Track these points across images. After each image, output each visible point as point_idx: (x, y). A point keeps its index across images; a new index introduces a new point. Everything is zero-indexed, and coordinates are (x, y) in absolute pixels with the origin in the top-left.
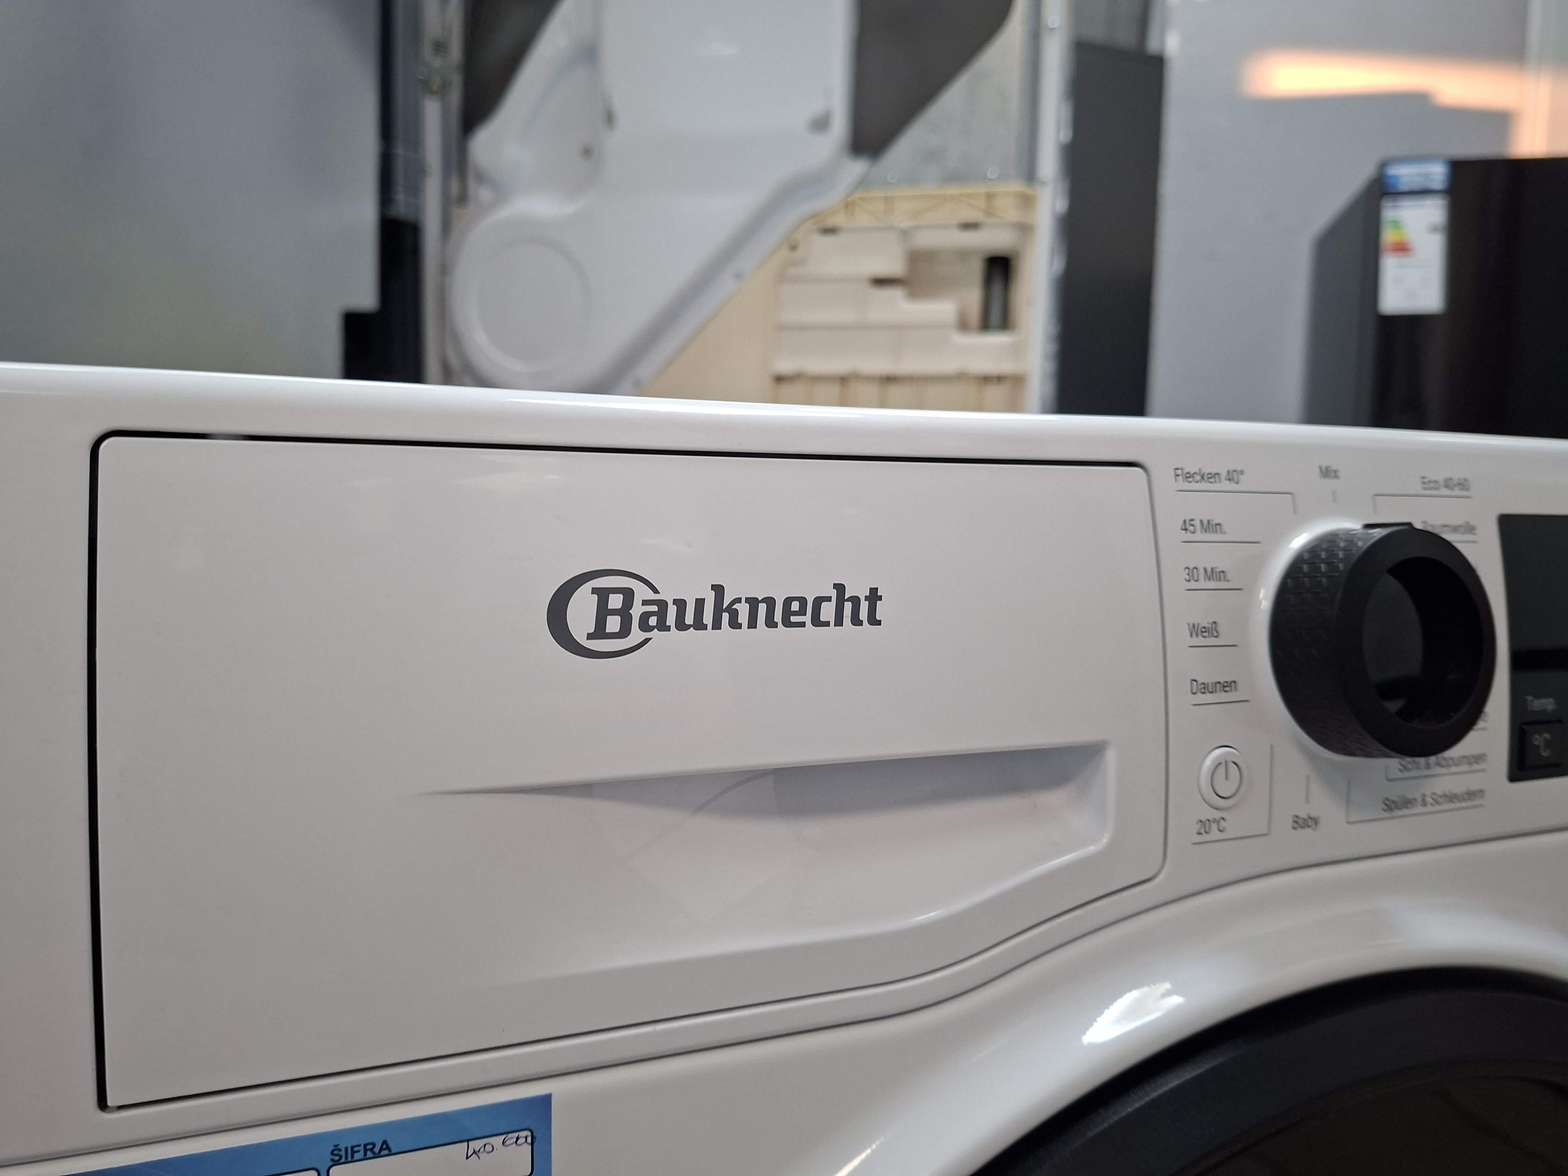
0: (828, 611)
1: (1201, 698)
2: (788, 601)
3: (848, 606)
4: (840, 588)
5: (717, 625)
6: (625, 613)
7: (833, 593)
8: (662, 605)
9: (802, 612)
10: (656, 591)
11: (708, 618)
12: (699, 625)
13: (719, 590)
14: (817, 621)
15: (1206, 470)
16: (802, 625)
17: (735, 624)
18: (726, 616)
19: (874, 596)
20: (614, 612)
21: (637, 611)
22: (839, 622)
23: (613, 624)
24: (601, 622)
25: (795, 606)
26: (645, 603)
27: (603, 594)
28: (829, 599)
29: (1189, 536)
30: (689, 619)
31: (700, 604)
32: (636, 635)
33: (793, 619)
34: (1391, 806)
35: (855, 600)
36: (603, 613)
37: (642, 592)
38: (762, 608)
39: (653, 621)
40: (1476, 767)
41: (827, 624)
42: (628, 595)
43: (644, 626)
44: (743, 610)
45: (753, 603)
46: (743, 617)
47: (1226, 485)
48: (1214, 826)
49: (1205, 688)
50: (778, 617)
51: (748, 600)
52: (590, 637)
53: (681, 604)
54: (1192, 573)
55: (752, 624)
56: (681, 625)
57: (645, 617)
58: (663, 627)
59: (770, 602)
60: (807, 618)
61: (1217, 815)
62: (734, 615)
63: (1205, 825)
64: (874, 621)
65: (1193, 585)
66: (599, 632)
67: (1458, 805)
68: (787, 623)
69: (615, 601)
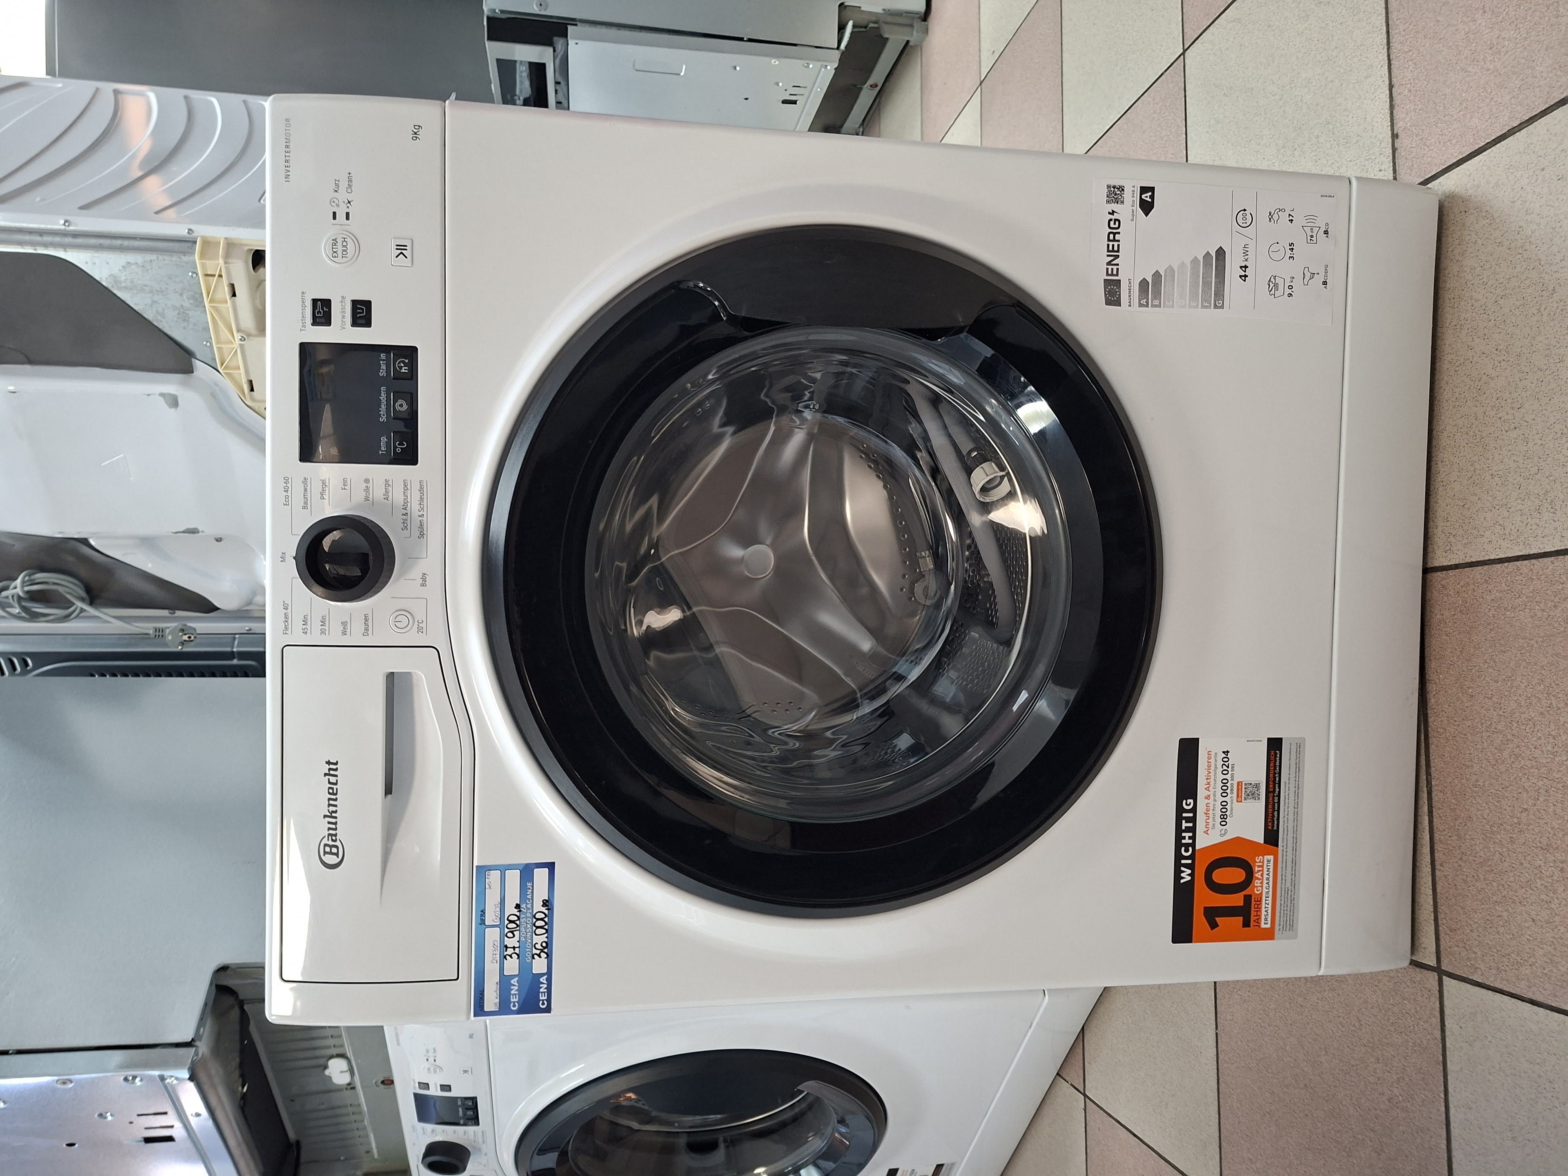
0: (333, 780)
1: (370, 632)
2: (329, 793)
3: (332, 772)
4: (326, 775)
5: (336, 818)
6: (331, 847)
7: (327, 777)
8: (329, 835)
9: (332, 789)
10: (325, 837)
11: (333, 820)
12: (335, 823)
13: (325, 816)
14: (336, 784)
15: (284, 619)
16: (337, 789)
17: (336, 812)
18: (334, 815)
19: (329, 763)
20: (331, 850)
21: (331, 843)
22: (336, 776)
23: (334, 850)
24: (334, 854)
25: (331, 791)
26: (328, 840)
27: (325, 853)
28: (329, 779)
29: (309, 631)
30: (333, 826)
31: (329, 823)
32: (338, 843)
33: (335, 792)
34: (422, 535)
35: (330, 769)
36: (331, 853)
37: (325, 841)
38: (331, 802)
39: (334, 838)
40: (409, 487)
41: (337, 781)
42: (325, 845)
43: (336, 841)
44: (332, 809)
45: (329, 805)
46: (334, 809)
47: (289, 611)
48: (420, 625)
49: (367, 629)
50: (334, 797)
51: (329, 806)
52: (338, 857)
53: (329, 829)
54: (323, 632)
55: (336, 806)
56: (336, 829)
57: (332, 840)
58: (336, 835)
59: (329, 799)
60: (335, 787)
61: (416, 623)
62: (333, 812)
63: (420, 630)
64: (336, 764)
65: (327, 632)
66: (337, 854)
67: (425, 496)
68: (336, 794)
69: (328, 849)
